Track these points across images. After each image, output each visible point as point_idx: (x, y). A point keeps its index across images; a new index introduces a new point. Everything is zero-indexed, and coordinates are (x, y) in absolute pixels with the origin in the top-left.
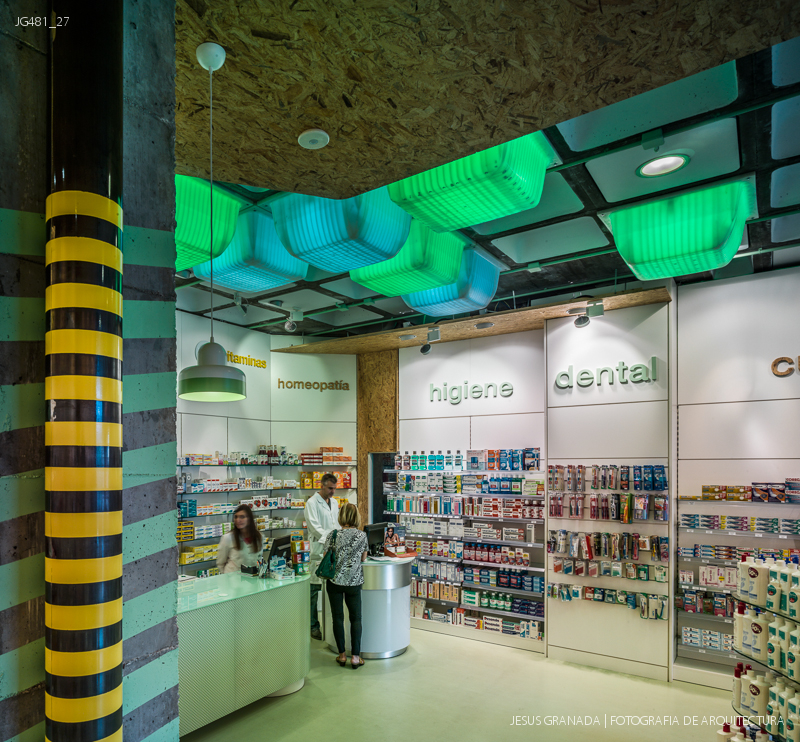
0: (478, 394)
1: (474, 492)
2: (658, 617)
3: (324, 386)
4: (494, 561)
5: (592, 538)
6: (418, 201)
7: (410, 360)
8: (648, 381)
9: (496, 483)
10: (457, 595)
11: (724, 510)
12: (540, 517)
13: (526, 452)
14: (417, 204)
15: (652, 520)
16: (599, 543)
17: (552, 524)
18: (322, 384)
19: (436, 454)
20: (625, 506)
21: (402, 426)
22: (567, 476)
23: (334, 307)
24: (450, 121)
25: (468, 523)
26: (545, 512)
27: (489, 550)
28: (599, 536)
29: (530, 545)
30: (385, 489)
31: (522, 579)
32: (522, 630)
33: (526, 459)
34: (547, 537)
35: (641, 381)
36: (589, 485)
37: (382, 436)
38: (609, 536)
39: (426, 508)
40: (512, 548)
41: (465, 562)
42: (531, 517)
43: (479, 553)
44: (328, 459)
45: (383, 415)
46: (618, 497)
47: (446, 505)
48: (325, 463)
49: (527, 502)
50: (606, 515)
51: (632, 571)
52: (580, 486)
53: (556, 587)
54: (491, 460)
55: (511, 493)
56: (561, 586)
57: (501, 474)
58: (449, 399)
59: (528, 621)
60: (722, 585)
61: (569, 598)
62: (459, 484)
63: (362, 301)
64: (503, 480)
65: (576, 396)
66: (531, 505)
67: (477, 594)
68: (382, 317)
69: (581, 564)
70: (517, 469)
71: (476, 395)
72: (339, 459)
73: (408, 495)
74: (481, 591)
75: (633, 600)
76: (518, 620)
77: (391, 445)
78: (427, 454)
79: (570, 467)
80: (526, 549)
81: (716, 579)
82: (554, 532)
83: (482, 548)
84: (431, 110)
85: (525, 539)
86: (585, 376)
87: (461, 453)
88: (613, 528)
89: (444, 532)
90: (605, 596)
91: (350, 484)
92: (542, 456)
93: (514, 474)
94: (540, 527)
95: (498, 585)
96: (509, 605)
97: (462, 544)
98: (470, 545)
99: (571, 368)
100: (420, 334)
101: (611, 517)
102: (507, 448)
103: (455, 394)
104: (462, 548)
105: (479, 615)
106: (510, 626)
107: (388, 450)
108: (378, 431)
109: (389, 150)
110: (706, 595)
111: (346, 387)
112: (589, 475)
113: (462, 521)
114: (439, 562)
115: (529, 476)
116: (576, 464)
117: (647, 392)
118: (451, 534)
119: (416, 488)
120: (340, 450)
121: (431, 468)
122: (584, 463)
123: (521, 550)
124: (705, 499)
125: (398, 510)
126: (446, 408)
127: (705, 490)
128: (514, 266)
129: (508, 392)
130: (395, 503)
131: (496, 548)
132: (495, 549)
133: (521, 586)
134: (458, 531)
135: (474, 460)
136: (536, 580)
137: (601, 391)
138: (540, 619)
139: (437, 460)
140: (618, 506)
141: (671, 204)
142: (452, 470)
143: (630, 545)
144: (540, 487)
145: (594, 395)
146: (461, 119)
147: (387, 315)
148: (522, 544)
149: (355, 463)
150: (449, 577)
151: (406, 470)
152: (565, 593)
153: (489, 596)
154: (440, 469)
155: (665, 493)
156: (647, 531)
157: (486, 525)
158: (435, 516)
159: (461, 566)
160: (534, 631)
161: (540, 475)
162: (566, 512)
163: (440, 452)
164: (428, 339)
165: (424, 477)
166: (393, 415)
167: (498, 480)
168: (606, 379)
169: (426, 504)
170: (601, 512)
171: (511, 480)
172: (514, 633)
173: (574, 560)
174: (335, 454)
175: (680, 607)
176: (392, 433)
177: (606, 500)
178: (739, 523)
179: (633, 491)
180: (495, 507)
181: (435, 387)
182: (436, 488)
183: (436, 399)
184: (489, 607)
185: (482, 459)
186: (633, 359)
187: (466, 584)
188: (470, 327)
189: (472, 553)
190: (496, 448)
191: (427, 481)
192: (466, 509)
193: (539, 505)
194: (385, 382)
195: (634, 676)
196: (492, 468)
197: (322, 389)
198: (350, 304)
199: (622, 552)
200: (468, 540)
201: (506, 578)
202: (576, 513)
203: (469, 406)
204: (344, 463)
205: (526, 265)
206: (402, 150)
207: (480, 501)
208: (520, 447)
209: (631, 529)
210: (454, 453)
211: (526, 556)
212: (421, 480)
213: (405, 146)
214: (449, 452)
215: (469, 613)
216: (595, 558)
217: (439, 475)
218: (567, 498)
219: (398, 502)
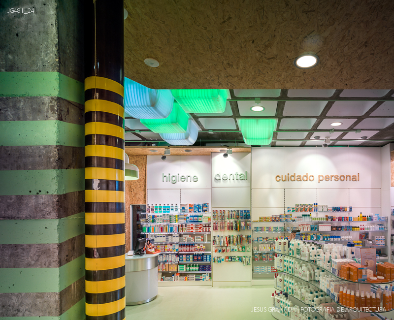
0: (183, 179)
1: (183, 221)
2: (248, 264)
4: (192, 251)
5: (228, 238)
6: (184, 99)
8: (244, 180)
9: (192, 218)
10: (176, 268)
11: (265, 225)
12: (209, 231)
13: (205, 204)
14: (183, 100)
15: (246, 230)
16: (230, 239)
17: (214, 233)
19: (166, 205)
20: (238, 225)
21: (149, 192)
22: (219, 214)
24: (207, 76)
25: (181, 236)
26: (211, 229)
27: (189, 247)
28: (230, 236)
29: (206, 243)
30: (142, 223)
31: (203, 257)
32: (203, 278)
33: (203, 208)
34: (212, 239)
35: (242, 180)
36: (226, 218)
37: (138, 196)
38: (233, 236)
39: (162, 231)
40: (199, 245)
41: (180, 253)
42: (206, 231)
43: (185, 248)
45: (138, 186)
46: (236, 222)
47: (171, 228)
49: (204, 225)
50: (232, 229)
51: (240, 249)
52: (224, 218)
53: (216, 258)
54: (190, 208)
55: (198, 222)
56: (217, 257)
57: (194, 214)
58: (171, 181)
59: (205, 274)
60: (265, 250)
61: (220, 262)
62: (177, 219)
63: (134, 130)
64: (195, 216)
65: (222, 183)
66: (206, 226)
67: (185, 266)
68: (141, 139)
69: (224, 248)
70: (200, 212)
73: (153, 224)
74: (186, 264)
75: (240, 259)
76: (201, 274)
78: (162, 205)
79: (220, 211)
80: (204, 245)
81: (263, 248)
82: (215, 237)
83: (187, 246)
84: (202, 70)
85: (204, 240)
86: (225, 176)
87: (178, 205)
88: (234, 234)
89: (170, 240)
90: (232, 259)
92: (210, 206)
93: (199, 214)
94: (209, 235)
95: (193, 261)
96: (197, 269)
97: (178, 245)
98: (181, 245)
99: (220, 173)
100: (161, 150)
101: (234, 229)
102: (197, 203)
103: (174, 179)
104: (178, 247)
105: (185, 275)
106: (198, 278)
107: (142, 204)
108: (136, 194)
109: (181, 78)
110: (260, 254)
112: (227, 214)
113: (178, 235)
114: (168, 254)
115: (204, 214)
116: (222, 209)
117: (244, 184)
118: (173, 241)
119: (157, 221)
121: (164, 212)
122: (225, 209)
123: (202, 245)
124: (260, 221)
125: (148, 232)
126: (169, 185)
127: (260, 218)
128: (204, 129)
129: (196, 179)
130: (147, 228)
132: (192, 246)
133: (202, 260)
134: (176, 239)
135: (183, 208)
136: (208, 256)
137: (230, 182)
138: (210, 272)
139: (167, 208)
140: (236, 225)
141: (257, 121)
142: (173, 213)
143: (240, 239)
144: (209, 219)
145: (228, 183)
146: (211, 77)
147: (144, 139)
148: (203, 242)
150: (173, 260)
151: (152, 213)
152: (219, 260)
153: (190, 266)
154: (168, 212)
155: (250, 220)
156: (245, 234)
157: (188, 236)
158: (166, 233)
159: (178, 255)
160: (207, 277)
161: (209, 214)
162: (219, 228)
163: (168, 205)
164: (165, 153)
165: (161, 216)
166: (144, 187)
167: (193, 216)
168: (232, 178)
169: (162, 228)
170: (230, 228)
171: (198, 216)
172: (200, 280)
173: (222, 247)
175: (254, 259)
176: (144, 195)
177: (232, 223)
178: (269, 229)
179: (240, 220)
180: (192, 228)
181: (165, 175)
182: (167, 221)
183: (165, 180)
184: (190, 271)
185: (187, 208)
186: (240, 172)
187: (180, 262)
188: (182, 151)
189: (183, 248)
190: (192, 203)
191: (163, 218)
192: (180, 229)
193: (209, 226)
195: (241, 287)
196: (190, 212)
198: (128, 131)
199: (237, 242)
200: (181, 243)
201: (197, 258)
202: (222, 228)
203: (180, 184)
205: (208, 130)
206: (186, 79)
207: (186, 226)
208: (201, 203)
209: (240, 233)
210: (174, 205)
211: (204, 247)
212: (159, 217)
213: (188, 78)
214: (172, 205)
215: (181, 275)
216: (229, 245)
217: (167, 215)
218: (219, 223)
219: (148, 228)
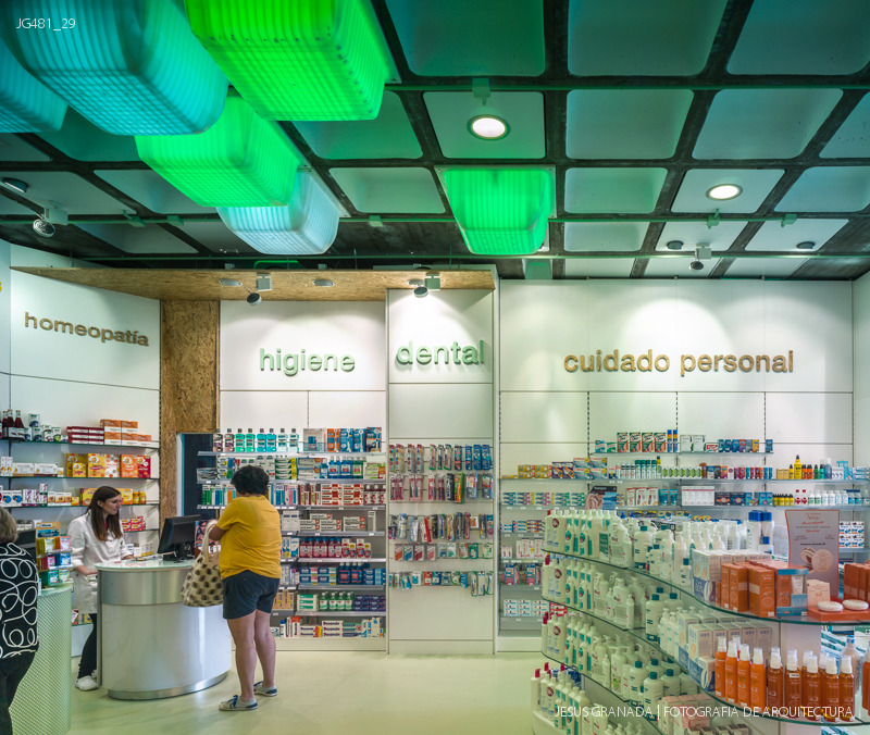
1: (312, 477)
2: (485, 593)
3: (107, 335)
4: (334, 556)
5: (430, 521)
7: (234, 317)
8: (477, 363)
9: (336, 467)
10: (291, 602)
11: (533, 487)
12: (381, 502)
13: (368, 431)
15: (480, 499)
16: (436, 525)
17: (393, 508)
18: (104, 331)
19: (267, 432)
20: (458, 485)
21: (224, 400)
22: (407, 455)
23: (121, 217)
25: (305, 514)
26: (386, 495)
27: (328, 544)
28: (436, 518)
29: (371, 534)
30: (200, 480)
31: (364, 573)
32: (364, 630)
33: (366, 439)
34: (388, 522)
35: (471, 363)
36: (427, 465)
37: (196, 411)
38: (444, 517)
40: (353, 539)
41: (301, 560)
42: (373, 503)
43: (317, 548)
44: (113, 436)
45: (198, 384)
46: (452, 477)
47: (278, 494)
48: (108, 442)
49: (368, 487)
50: (442, 496)
51: (464, 550)
52: (419, 467)
53: (397, 576)
54: (331, 440)
55: (352, 477)
56: (401, 574)
57: (341, 457)
58: (283, 368)
59: (370, 618)
60: (532, 556)
61: (410, 585)
62: (294, 469)
63: (165, 217)
64: (344, 462)
65: (415, 373)
66: (372, 490)
67: (315, 596)
68: (195, 251)
69: (420, 549)
70: (358, 450)
71: (315, 366)
72: (132, 437)
74: (319, 592)
75: (465, 580)
76: (359, 620)
77: (209, 424)
78: (256, 432)
79: (410, 446)
80: (367, 539)
81: (528, 551)
82: (395, 518)
83: (321, 542)
85: (367, 527)
86: (424, 353)
87: (297, 432)
88: (448, 509)
90: (442, 579)
91: (149, 472)
92: (384, 435)
93: (355, 456)
94: (381, 514)
95: (338, 583)
96: (350, 604)
97: (297, 540)
98: (307, 540)
99: (411, 344)
100: (246, 280)
101: (447, 497)
102: (348, 427)
103: (290, 363)
104: (297, 545)
105: (317, 620)
106: (351, 629)
107: (205, 431)
108: (192, 404)
110: (521, 567)
111: (144, 341)
112: (428, 455)
113: (297, 513)
115: (371, 458)
116: (415, 443)
117: (474, 373)
118: (285, 529)
120: (133, 425)
121: (260, 450)
122: (423, 443)
123: (362, 541)
124: (521, 477)
125: (218, 503)
126: (278, 379)
127: (520, 469)
128: (355, 214)
129: (348, 365)
130: (214, 494)
131: (335, 540)
132: (335, 542)
133: (362, 581)
134: (293, 524)
135: (312, 440)
136: (378, 572)
137: (438, 369)
138: (381, 614)
139: (268, 440)
140: (453, 485)
141: (495, 177)
142: (286, 452)
143: (463, 523)
144: (381, 467)
145: (432, 373)
147: (202, 248)
148: (363, 533)
149: (157, 445)
151: (228, 451)
152: (406, 581)
153: (328, 597)
154: (271, 450)
155: (490, 471)
156: (476, 509)
157: (325, 515)
159: (297, 566)
160: (376, 628)
161: (380, 457)
162: (406, 495)
163: (271, 430)
164: (257, 287)
166: (212, 385)
167: (338, 463)
168: (442, 357)
170: (439, 494)
171: (351, 463)
172: (356, 635)
173: (414, 545)
174: (125, 430)
175: (502, 582)
176: (210, 408)
177: (443, 481)
178: (543, 498)
179: (465, 472)
180: (335, 494)
181: (266, 353)
183: (267, 367)
184: (328, 610)
185: (322, 439)
186: (466, 341)
187: (302, 587)
188: (305, 282)
189: (310, 548)
190: (336, 427)
192: (303, 497)
193: (380, 489)
194: (201, 341)
195: (466, 655)
196: (331, 450)
197: (104, 339)
198: (148, 218)
199: (456, 532)
200: (305, 533)
201: (348, 574)
202: (414, 494)
203: (306, 378)
204: (139, 444)
205: (368, 216)
207: (318, 487)
208: (361, 426)
209: (463, 509)
210: (288, 432)
211: (368, 546)
214: (282, 430)
215: (307, 620)
216: (433, 541)
217: (270, 458)
218: (407, 480)
219: (218, 494)
